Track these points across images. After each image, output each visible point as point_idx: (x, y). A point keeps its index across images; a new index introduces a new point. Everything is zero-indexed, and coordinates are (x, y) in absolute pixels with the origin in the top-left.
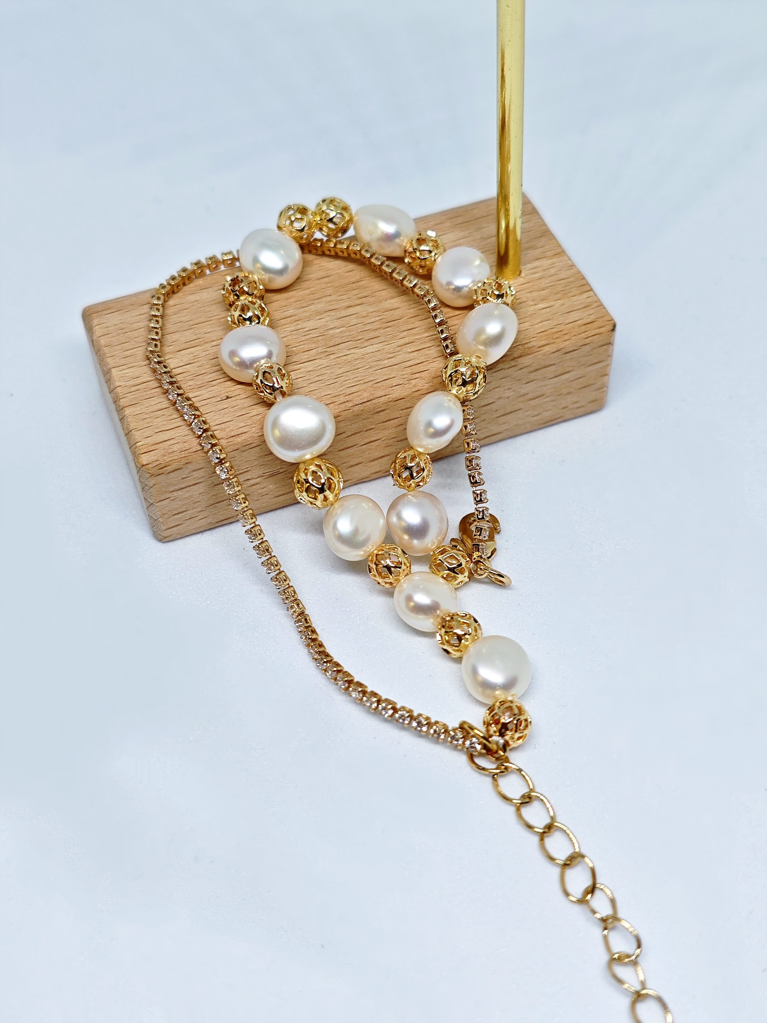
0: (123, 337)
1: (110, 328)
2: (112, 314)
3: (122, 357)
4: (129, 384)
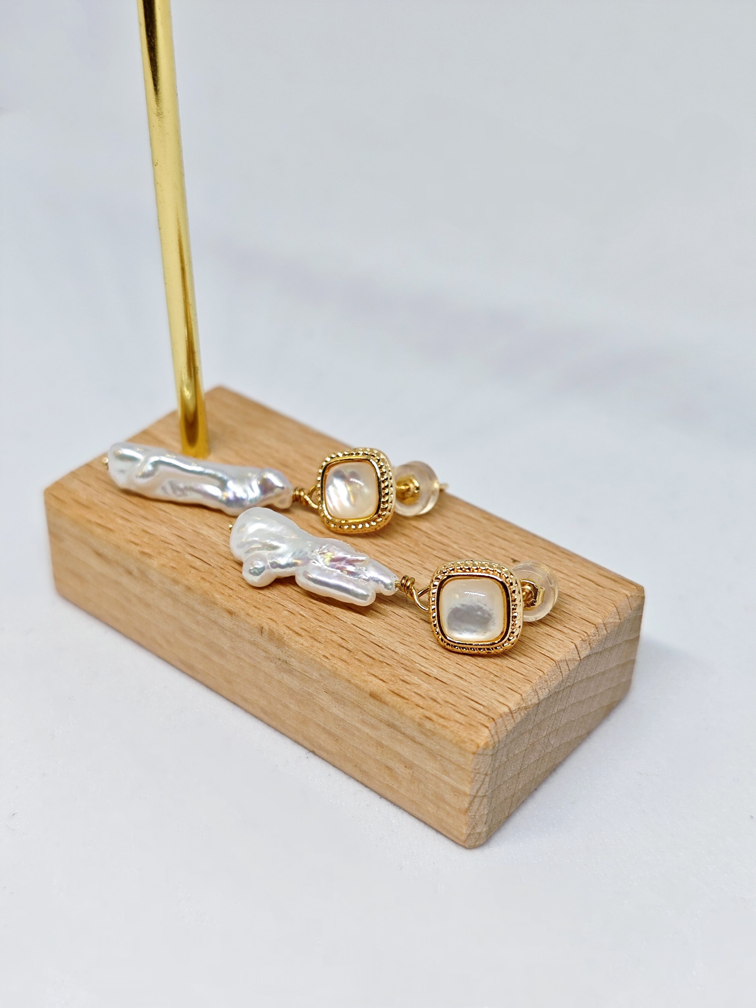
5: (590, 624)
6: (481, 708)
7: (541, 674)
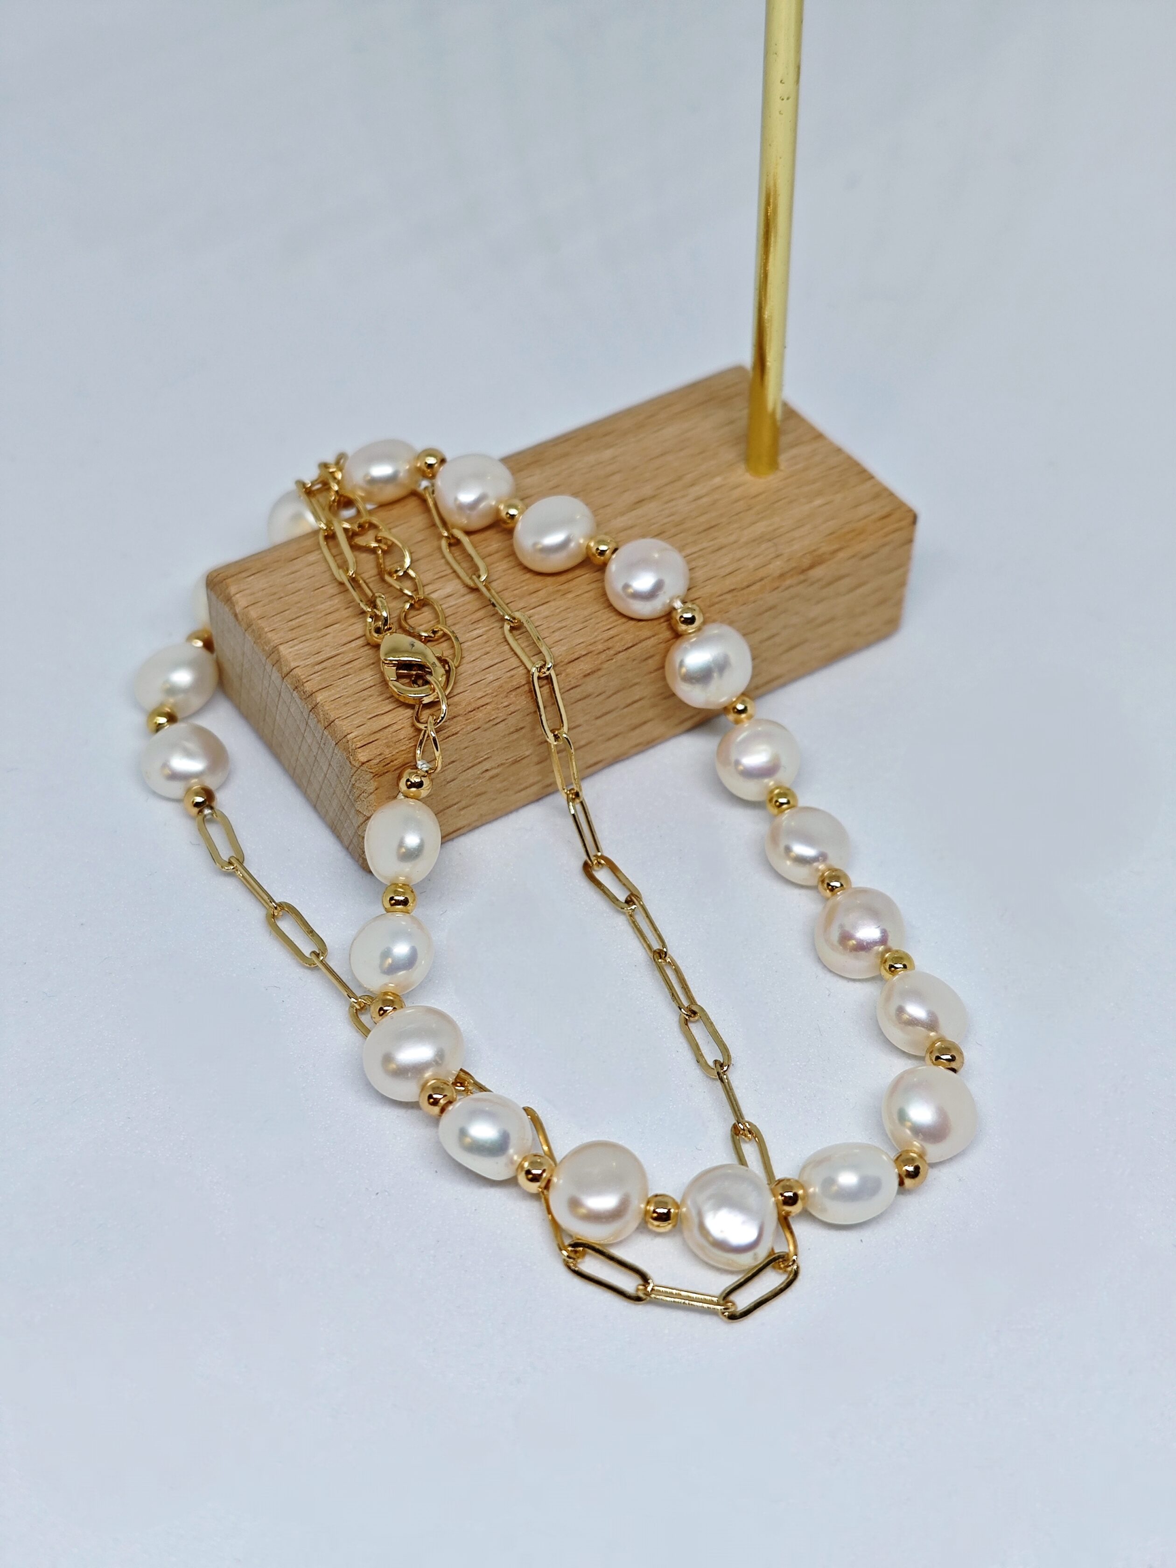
5: (317, 689)
6: (244, 575)
7: (266, 629)
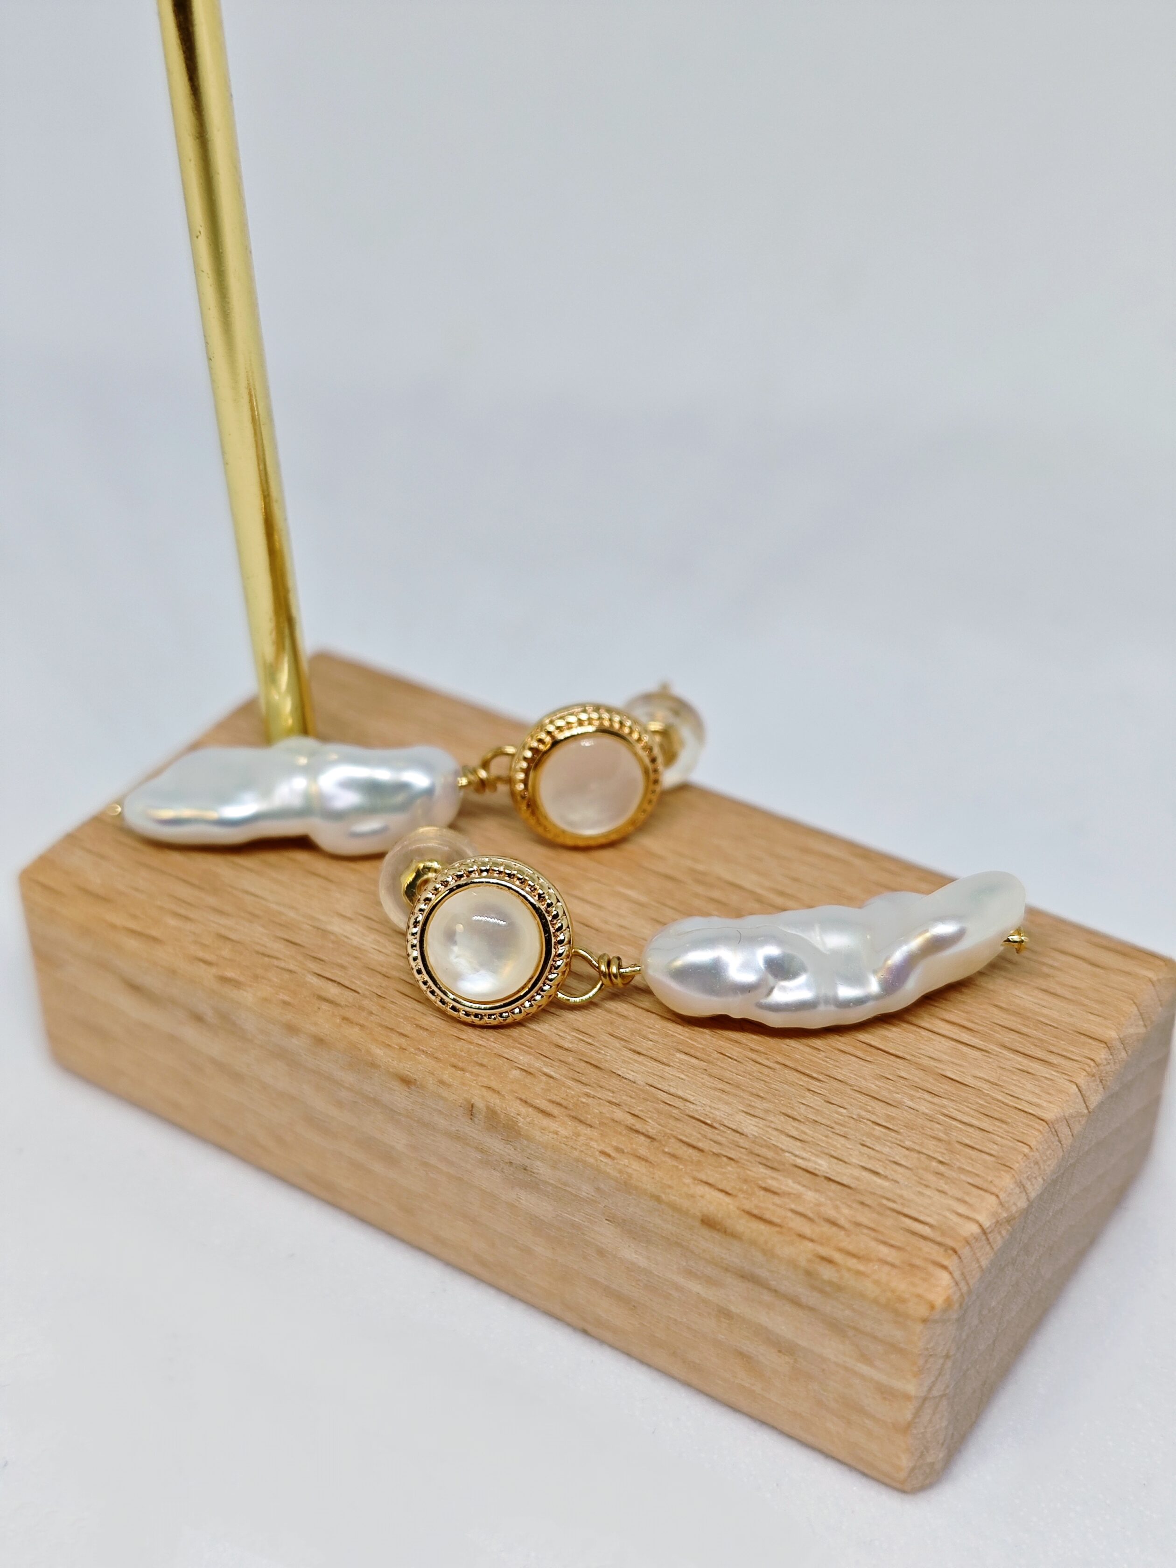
0: (958, 1160)
1: (960, 1195)
2: (922, 1218)
3: (1004, 1126)
4: (1054, 1073)
